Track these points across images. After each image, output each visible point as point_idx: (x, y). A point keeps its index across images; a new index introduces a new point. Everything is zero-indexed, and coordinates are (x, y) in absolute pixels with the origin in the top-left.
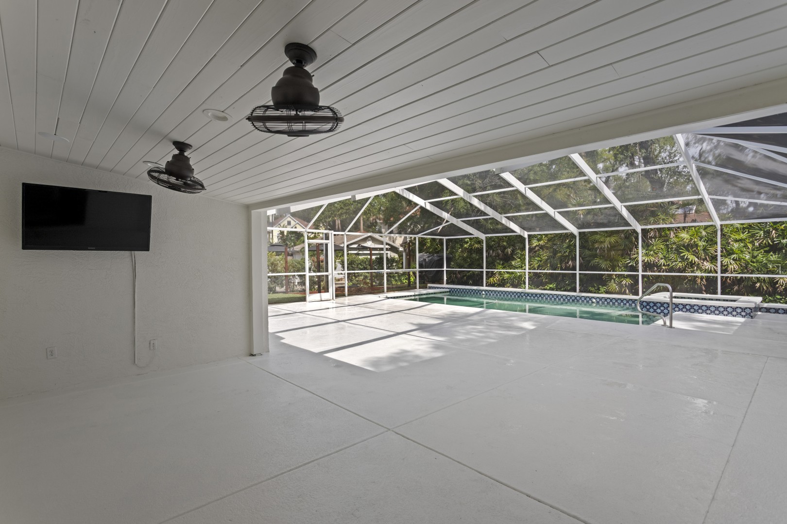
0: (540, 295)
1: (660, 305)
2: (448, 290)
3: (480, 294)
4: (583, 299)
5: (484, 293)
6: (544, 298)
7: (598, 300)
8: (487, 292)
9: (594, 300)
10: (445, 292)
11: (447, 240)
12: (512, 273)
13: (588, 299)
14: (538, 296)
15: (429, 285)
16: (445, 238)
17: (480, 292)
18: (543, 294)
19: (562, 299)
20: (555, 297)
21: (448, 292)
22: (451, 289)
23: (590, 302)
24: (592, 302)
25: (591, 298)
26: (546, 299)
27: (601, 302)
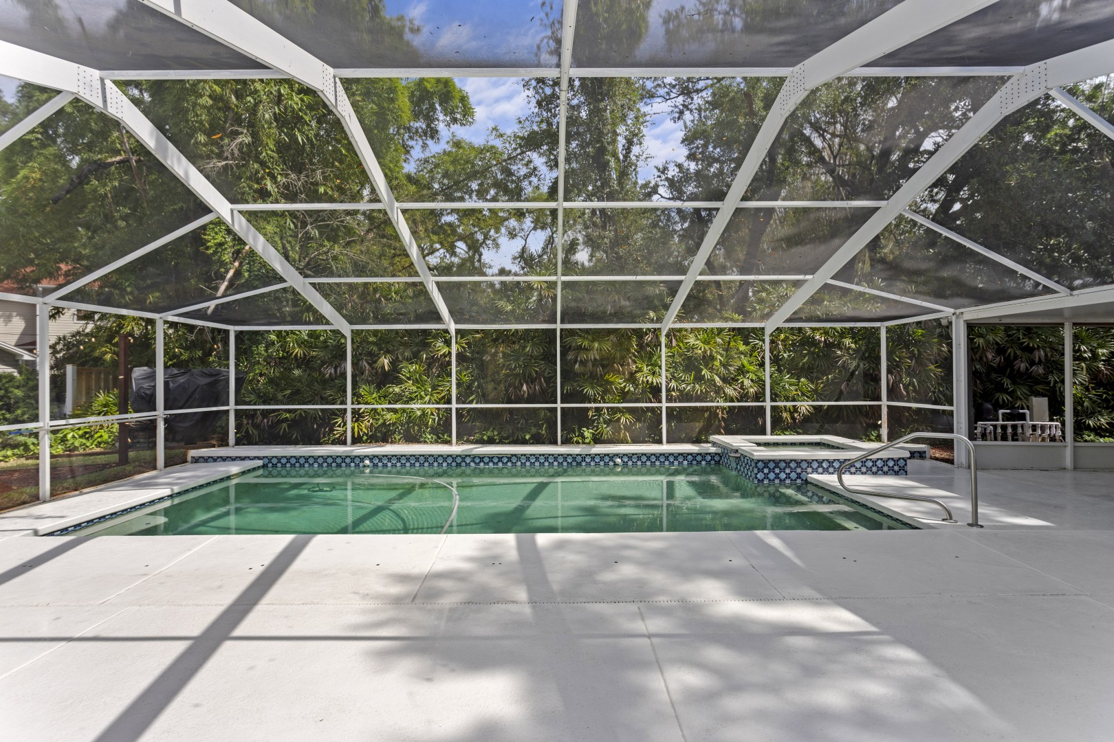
0: (509, 459)
1: (784, 465)
2: (260, 463)
3: (357, 466)
4: (597, 460)
5: (367, 462)
6: (519, 464)
7: (626, 459)
8: (376, 461)
9: (618, 460)
10: (254, 469)
11: (239, 335)
12: (404, 410)
13: (607, 459)
14: (505, 460)
15: (193, 453)
16: (233, 329)
17: (357, 461)
18: (515, 455)
19: (556, 463)
20: (542, 461)
21: (259, 468)
22: (270, 459)
23: (611, 463)
24: (616, 465)
25: (612, 457)
26: (523, 465)
27: (630, 463)
